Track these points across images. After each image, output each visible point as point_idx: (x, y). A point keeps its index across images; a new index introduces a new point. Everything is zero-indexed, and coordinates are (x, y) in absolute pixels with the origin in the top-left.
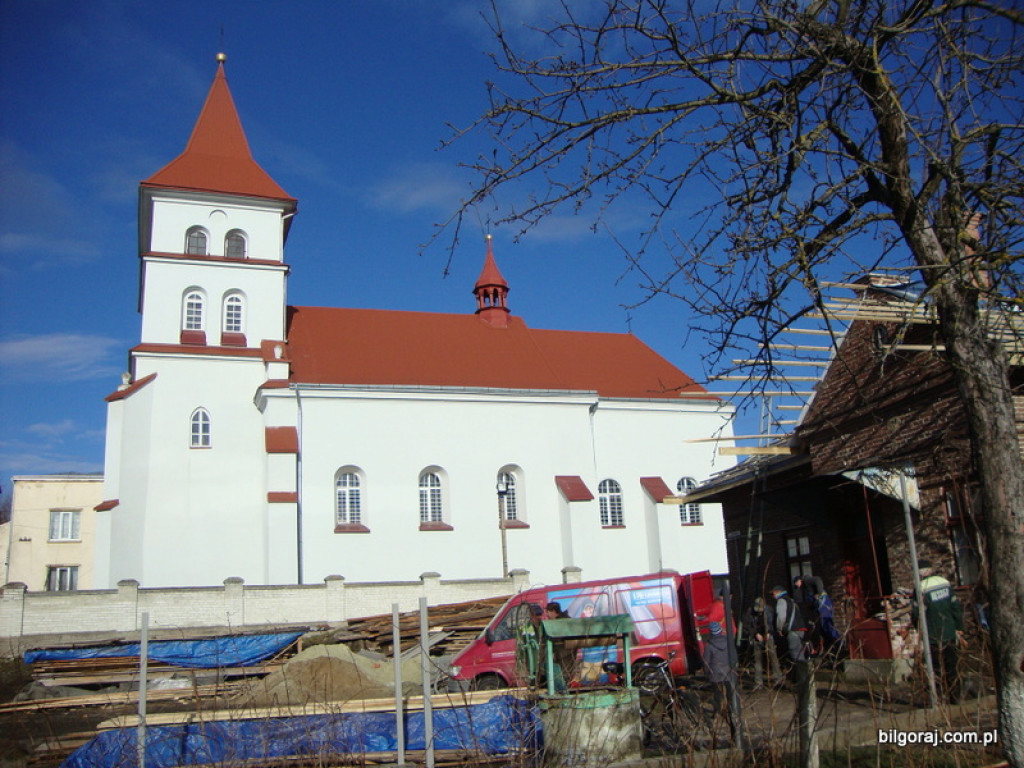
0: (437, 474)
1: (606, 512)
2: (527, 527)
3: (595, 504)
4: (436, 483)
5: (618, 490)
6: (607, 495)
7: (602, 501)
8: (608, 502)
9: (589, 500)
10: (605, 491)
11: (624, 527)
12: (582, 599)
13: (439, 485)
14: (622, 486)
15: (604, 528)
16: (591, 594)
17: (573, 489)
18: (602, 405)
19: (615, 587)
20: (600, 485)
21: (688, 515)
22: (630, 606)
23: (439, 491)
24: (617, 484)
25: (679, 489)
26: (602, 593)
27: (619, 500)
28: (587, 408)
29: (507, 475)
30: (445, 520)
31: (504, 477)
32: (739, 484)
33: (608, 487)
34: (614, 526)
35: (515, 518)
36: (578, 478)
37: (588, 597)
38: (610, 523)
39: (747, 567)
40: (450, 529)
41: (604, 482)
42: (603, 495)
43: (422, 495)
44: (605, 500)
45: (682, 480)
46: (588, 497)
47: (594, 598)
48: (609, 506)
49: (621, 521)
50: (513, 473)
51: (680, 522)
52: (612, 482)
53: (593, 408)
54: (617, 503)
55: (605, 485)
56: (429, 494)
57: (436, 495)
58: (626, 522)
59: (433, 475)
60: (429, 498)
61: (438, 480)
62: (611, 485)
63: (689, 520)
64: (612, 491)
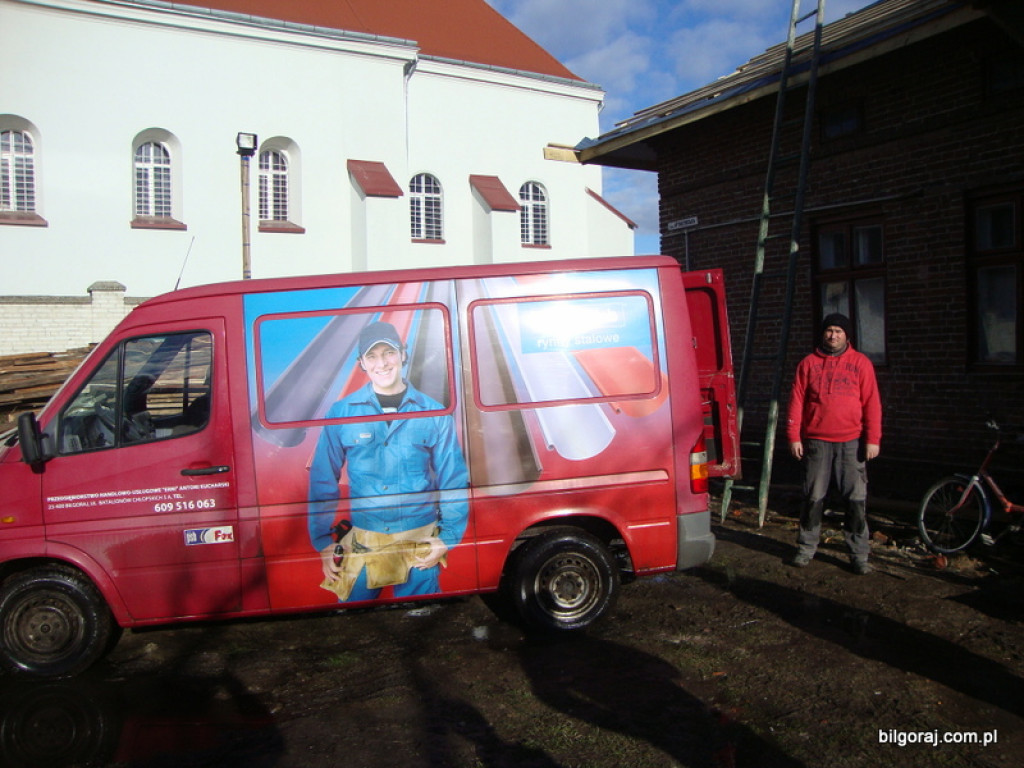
0: (165, 144)
1: (419, 220)
2: (301, 231)
3: (403, 202)
4: (163, 157)
5: (437, 190)
6: (422, 196)
7: (415, 203)
8: (423, 206)
9: (396, 197)
10: (419, 190)
11: (443, 242)
12: (360, 321)
13: (168, 162)
14: (444, 184)
15: (414, 241)
16: (394, 307)
17: (372, 180)
18: (422, 65)
19: (471, 289)
20: (412, 181)
21: (531, 234)
22: (517, 353)
23: (167, 170)
24: (436, 182)
25: (522, 196)
26: (429, 305)
27: (438, 204)
28: (400, 67)
29: (276, 155)
30: (175, 215)
31: (271, 158)
32: (730, 105)
33: (423, 185)
34: (428, 240)
35: (285, 218)
36: (381, 165)
37: (379, 316)
38: (423, 235)
39: (759, 275)
40: (182, 227)
41: (419, 177)
42: (416, 195)
43: (141, 175)
44: (418, 203)
45: (527, 184)
46: (394, 192)
47: (400, 319)
48: (423, 211)
49: (439, 233)
50: (285, 152)
51: (520, 242)
52: (429, 178)
53: (409, 68)
54: (434, 207)
55: (419, 182)
56: (151, 173)
57: (163, 175)
58: (444, 236)
59: (158, 145)
60: (151, 180)
61: (166, 153)
62: (427, 182)
63: (531, 240)
64: (428, 190)
